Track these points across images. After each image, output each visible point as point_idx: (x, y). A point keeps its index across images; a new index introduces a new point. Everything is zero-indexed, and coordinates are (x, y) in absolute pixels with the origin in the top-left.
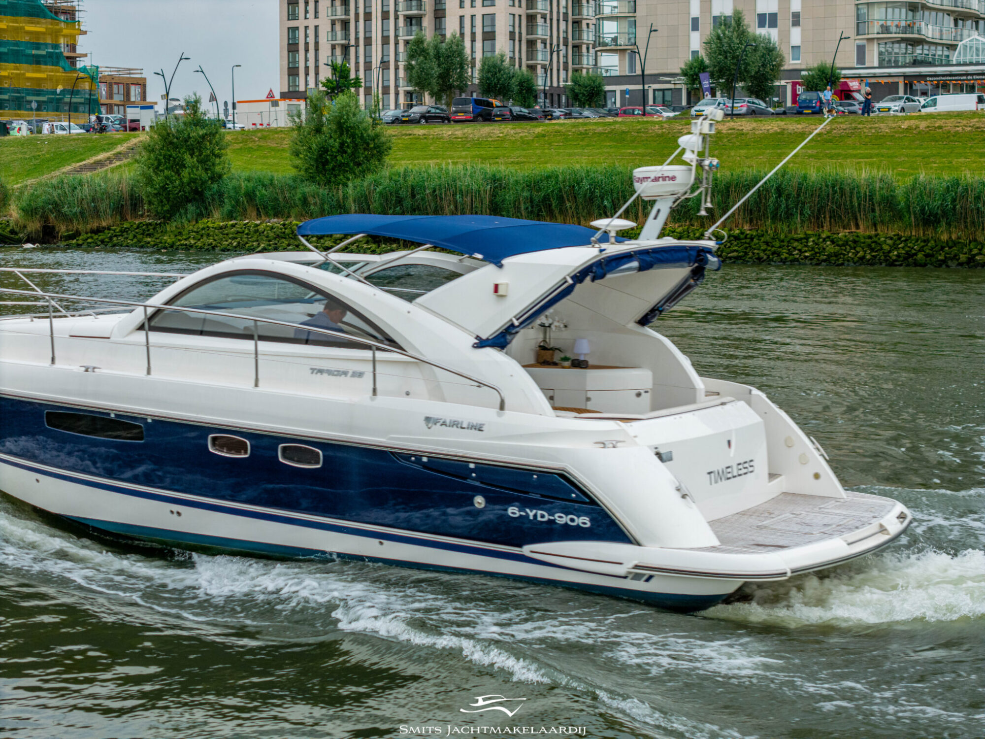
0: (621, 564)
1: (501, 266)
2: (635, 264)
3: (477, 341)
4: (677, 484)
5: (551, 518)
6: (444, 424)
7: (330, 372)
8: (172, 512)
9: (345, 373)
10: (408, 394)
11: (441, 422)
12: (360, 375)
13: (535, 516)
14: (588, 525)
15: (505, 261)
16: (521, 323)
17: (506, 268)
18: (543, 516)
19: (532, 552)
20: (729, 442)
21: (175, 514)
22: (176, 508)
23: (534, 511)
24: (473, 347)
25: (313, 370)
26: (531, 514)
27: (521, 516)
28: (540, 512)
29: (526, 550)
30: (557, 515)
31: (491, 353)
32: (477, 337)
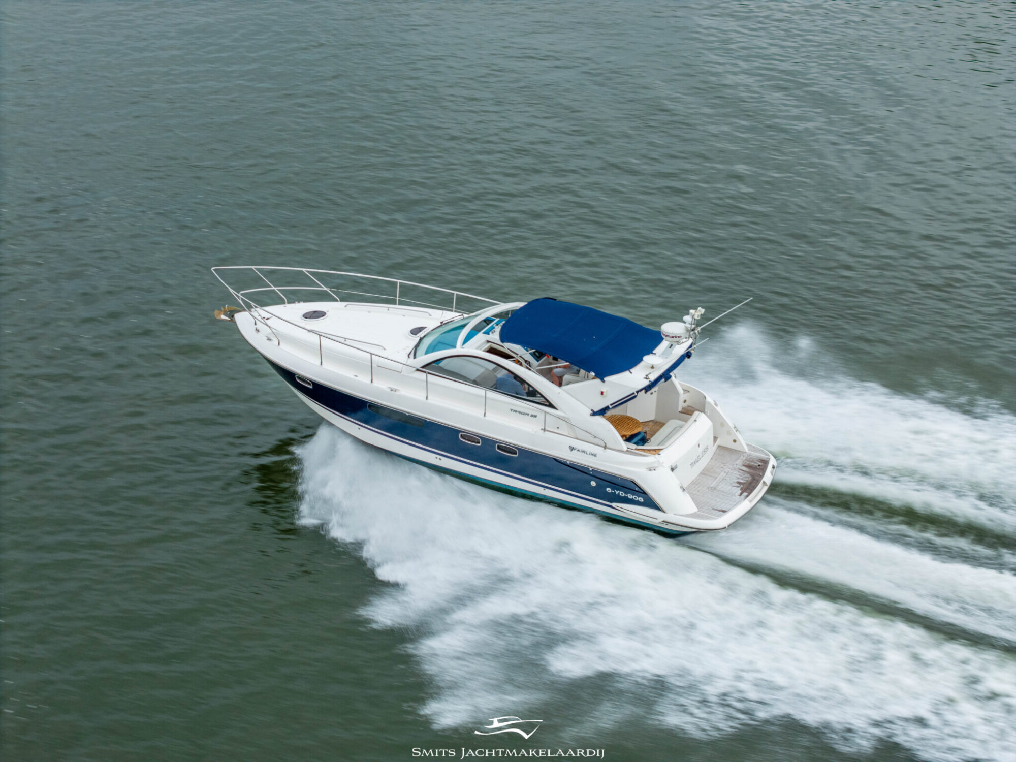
0: (657, 519)
1: (604, 381)
2: (663, 380)
3: (592, 412)
4: (681, 485)
5: (626, 495)
6: (578, 450)
7: (520, 412)
8: (437, 458)
9: (528, 414)
10: (558, 428)
12: (535, 416)
13: (619, 493)
14: (643, 501)
15: (606, 379)
16: (613, 408)
17: (606, 382)
18: (622, 494)
19: (617, 506)
20: (698, 444)
21: (438, 460)
22: (439, 457)
23: (618, 492)
24: (591, 415)
25: (512, 410)
26: (617, 492)
27: (612, 492)
28: (621, 492)
29: (614, 505)
30: (628, 495)
31: (599, 419)
32: (592, 410)
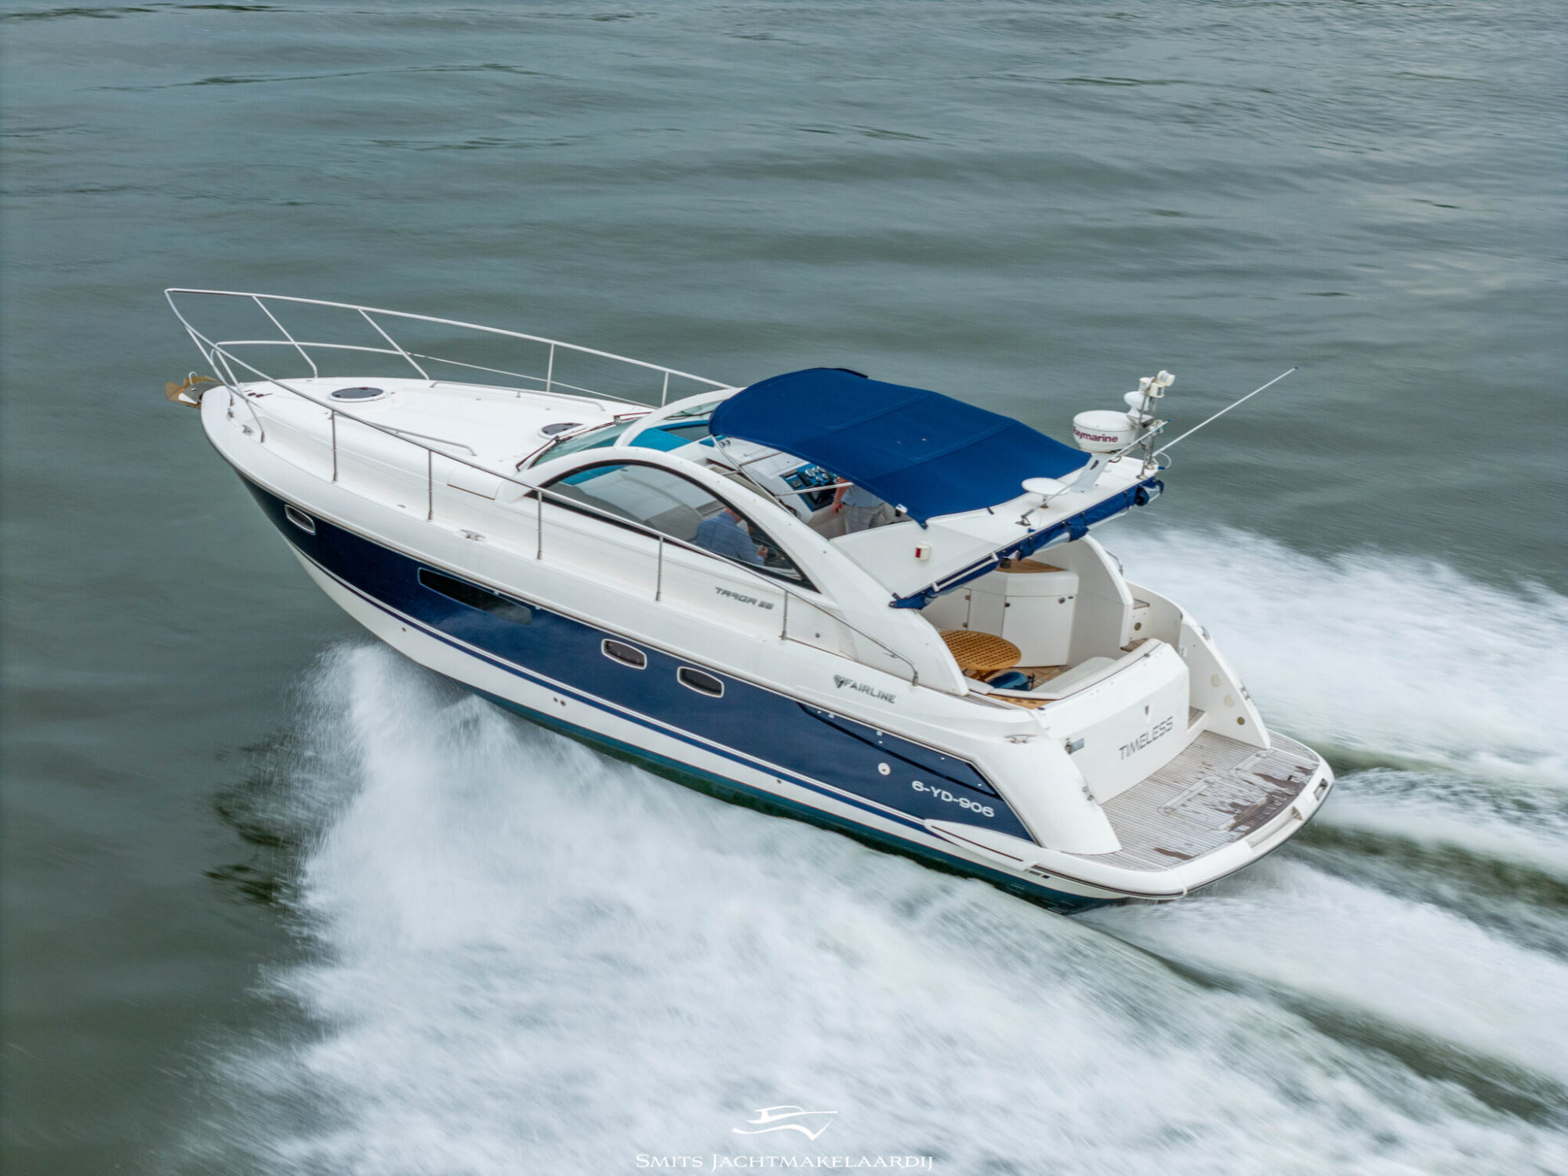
0: (1021, 860)
1: (925, 527)
2: (1066, 535)
3: (894, 599)
4: (1085, 785)
5: (956, 800)
6: (854, 686)
7: (736, 596)
8: (556, 700)
9: (753, 601)
10: (818, 636)
11: (852, 684)
13: (940, 794)
14: (992, 815)
15: (930, 522)
16: (941, 590)
17: (930, 528)
18: (947, 797)
19: (933, 827)
20: (1147, 709)
21: (559, 703)
22: (561, 697)
23: (939, 791)
24: (890, 606)
26: (936, 792)
27: (924, 791)
28: (944, 793)
29: (928, 823)
30: (961, 799)
31: (907, 614)
32: (895, 595)
